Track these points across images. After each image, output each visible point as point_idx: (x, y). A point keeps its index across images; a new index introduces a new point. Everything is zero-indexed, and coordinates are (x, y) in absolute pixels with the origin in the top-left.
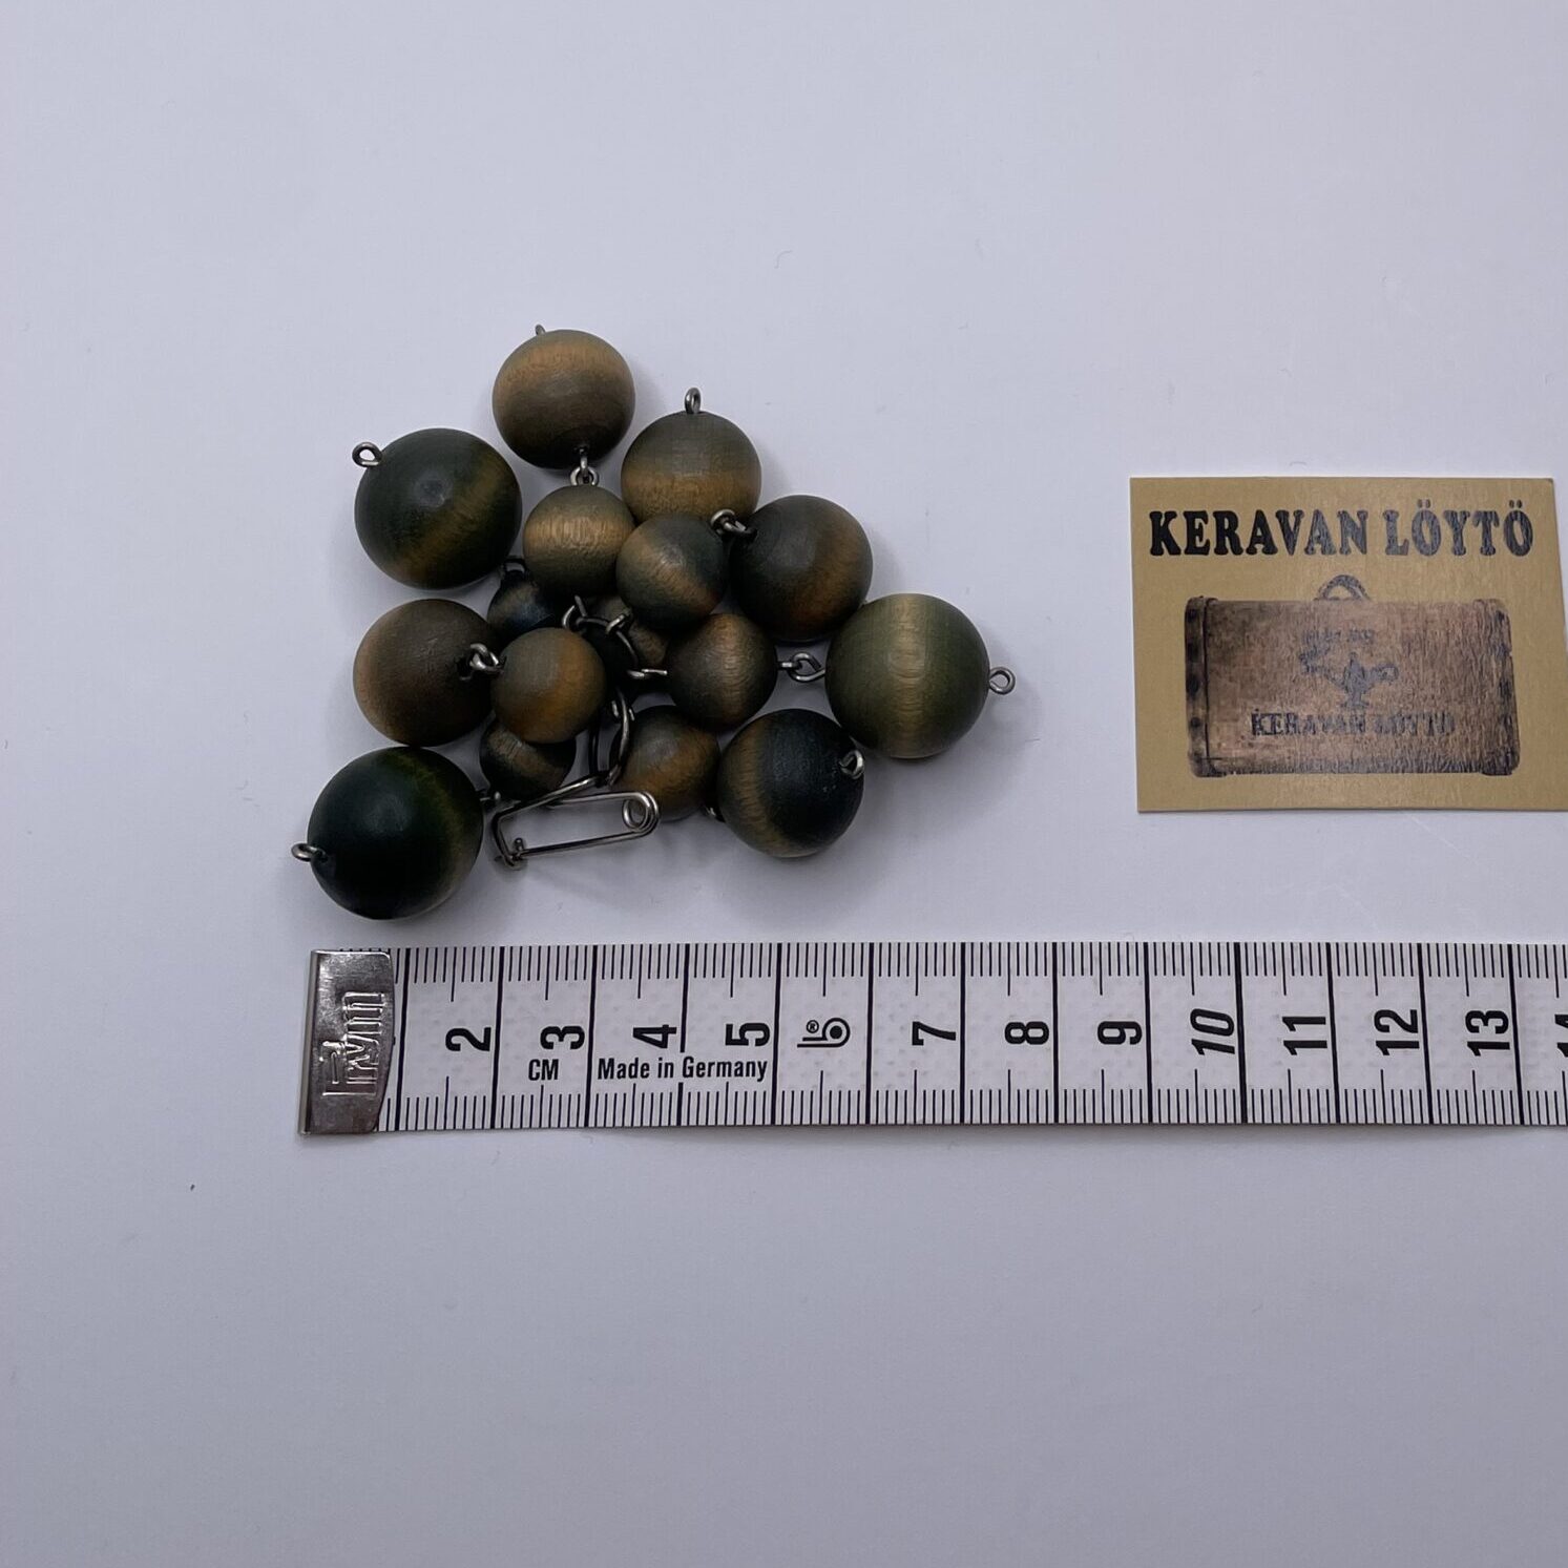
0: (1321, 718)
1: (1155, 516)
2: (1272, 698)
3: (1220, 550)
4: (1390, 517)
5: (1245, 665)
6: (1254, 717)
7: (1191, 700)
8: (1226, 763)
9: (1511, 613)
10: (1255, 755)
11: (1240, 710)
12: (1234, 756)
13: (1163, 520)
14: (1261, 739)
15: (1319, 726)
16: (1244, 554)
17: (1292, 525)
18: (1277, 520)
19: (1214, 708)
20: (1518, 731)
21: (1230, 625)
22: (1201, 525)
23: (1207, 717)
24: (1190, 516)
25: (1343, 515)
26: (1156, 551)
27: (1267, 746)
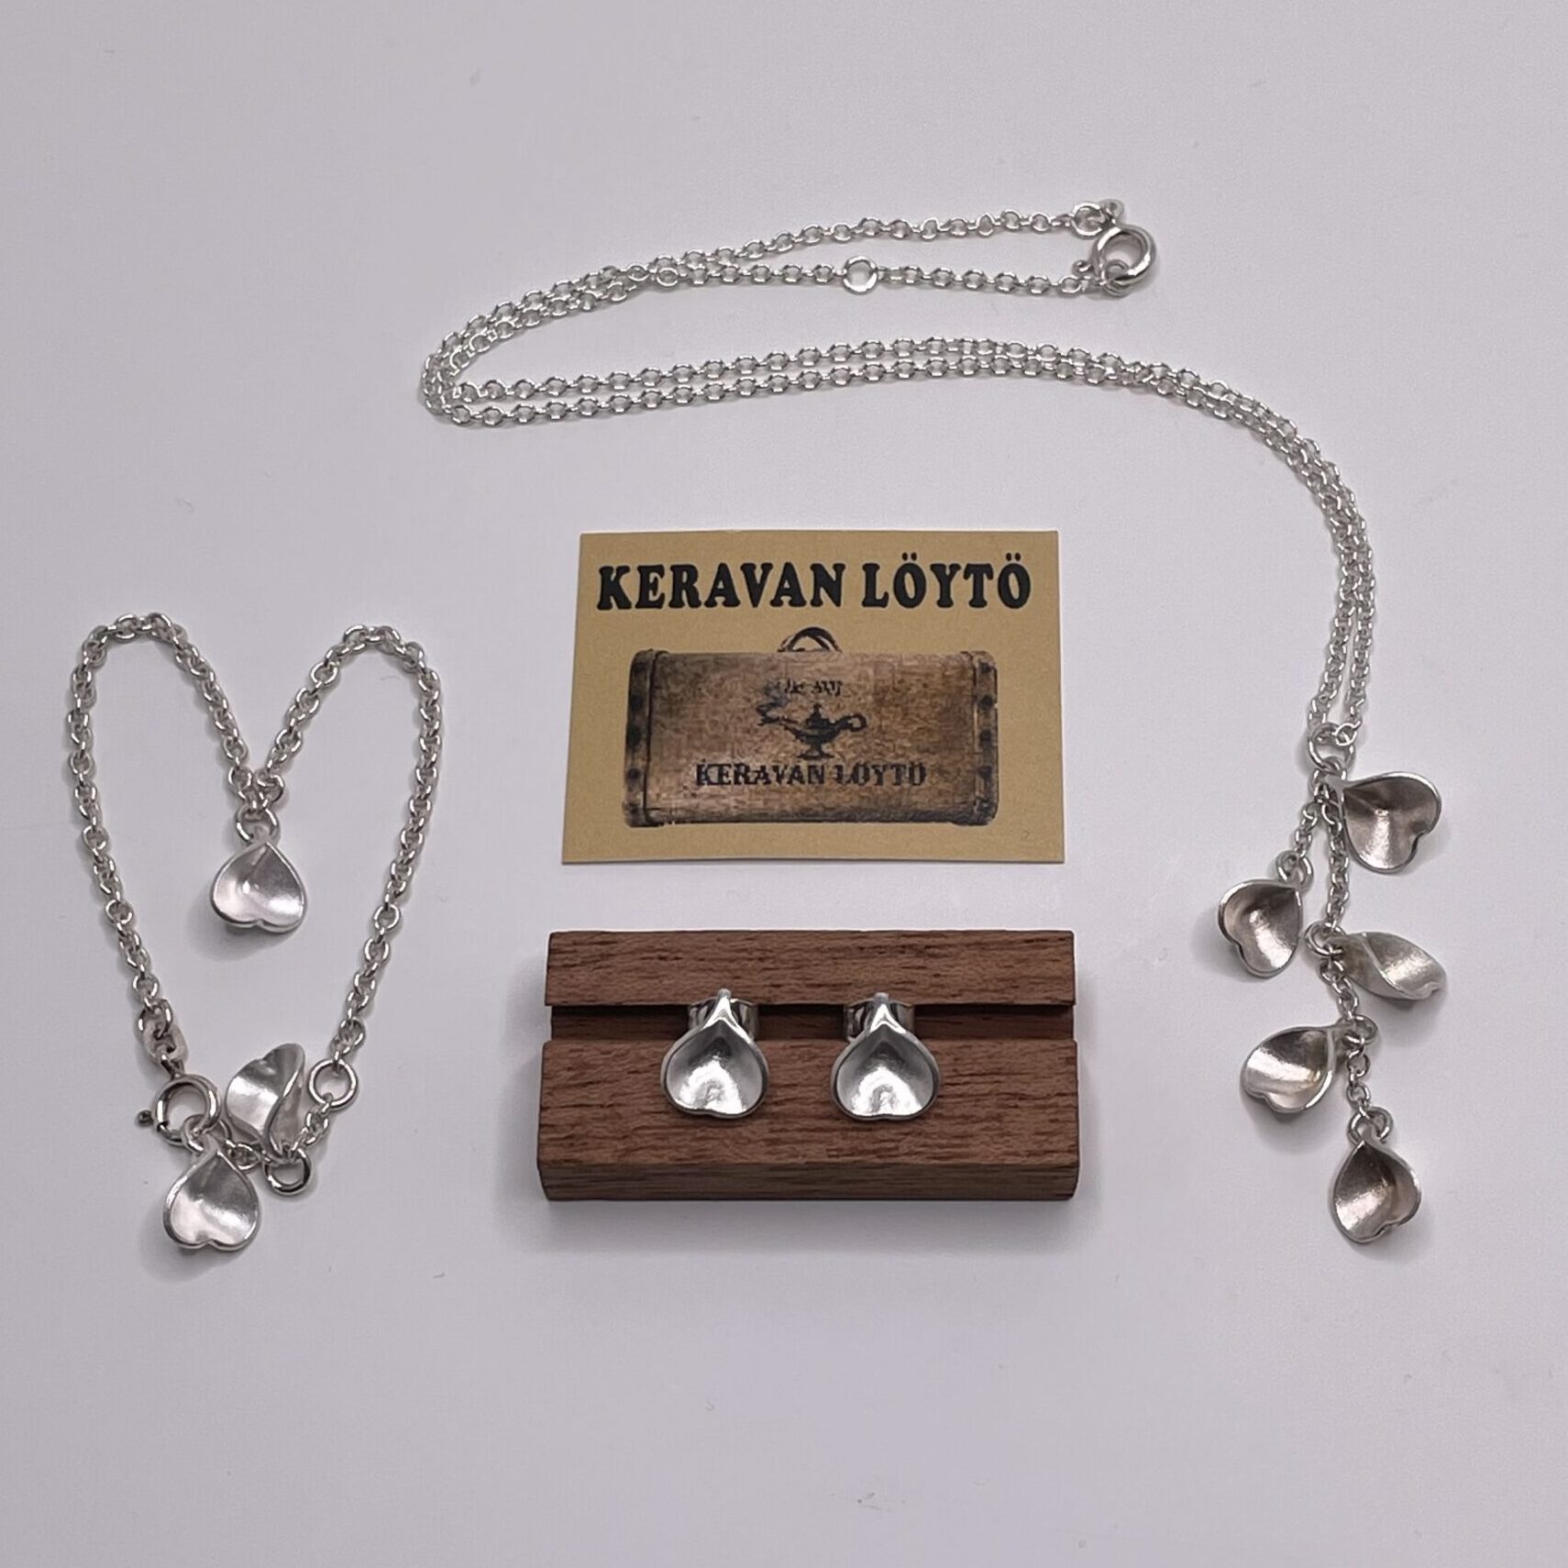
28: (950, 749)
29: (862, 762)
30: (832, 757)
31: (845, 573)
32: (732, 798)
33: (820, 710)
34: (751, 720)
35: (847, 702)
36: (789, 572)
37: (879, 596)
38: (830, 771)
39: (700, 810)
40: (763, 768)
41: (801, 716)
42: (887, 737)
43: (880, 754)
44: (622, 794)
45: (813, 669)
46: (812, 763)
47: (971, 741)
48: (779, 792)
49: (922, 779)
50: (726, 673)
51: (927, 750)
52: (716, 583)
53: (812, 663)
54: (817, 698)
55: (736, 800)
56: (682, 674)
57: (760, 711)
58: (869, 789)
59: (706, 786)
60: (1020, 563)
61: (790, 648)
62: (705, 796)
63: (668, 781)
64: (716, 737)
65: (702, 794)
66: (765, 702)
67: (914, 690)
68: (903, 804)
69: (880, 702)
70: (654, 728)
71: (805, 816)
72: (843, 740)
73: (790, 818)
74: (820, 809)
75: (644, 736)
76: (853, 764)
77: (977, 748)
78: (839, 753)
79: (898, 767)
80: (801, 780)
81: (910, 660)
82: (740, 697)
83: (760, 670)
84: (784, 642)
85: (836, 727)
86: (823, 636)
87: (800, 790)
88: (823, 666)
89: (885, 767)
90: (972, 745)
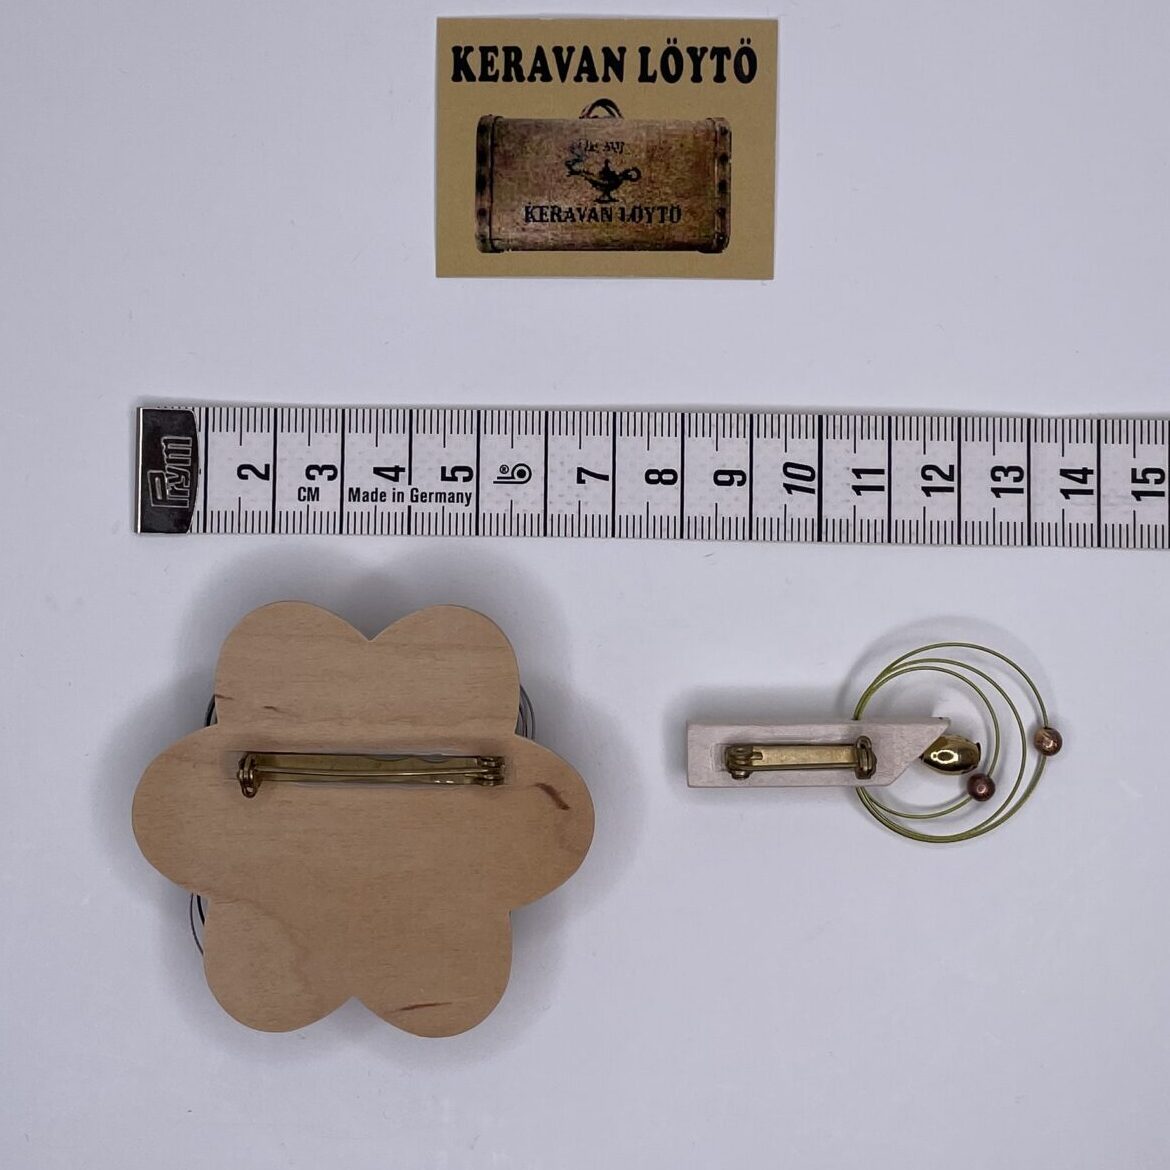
0: (579, 210)
1: (456, 50)
2: (542, 195)
3: (507, 78)
4: (645, 52)
5: (523, 168)
6: (527, 208)
7: (479, 195)
8: (504, 243)
9: (733, 127)
10: (526, 237)
11: (516, 203)
12: (510, 237)
13: (462, 53)
14: (531, 224)
15: (577, 217)
16: (526, 81)
17: (565, 58)
18: (553, 54)
19: (496, 201)
20: (730, 220)
21: (512, 138)
22: (492, 57)
23: (491, 208)
24: (484, 50)
25: (607, 51)
26: (456, 78)
27: (536, 230)
28: (699, 195)
29: (638, 205)
31: (626, 54)
32: (550, 232)
33: (609, 165)
34: (561, 172)
35: (627, 158)
36: (586, 52)
37: (650, 73)
38: (616, 212)
39: (528, 241)
40: (570, 209)
41: (596, 170)
42: (655, 186)
43: (650, 198)
44: (475, 226)
45: (604, 131)
46: (604, 205)
47: (712, 188)
48: (582, 228)
49: (679, 218)
50: (543, 135)
51: (682, 197)
52: (535, 63)
53: (604, 127)
55: (553, 234)
56: (513, 135)
57: (568, 165)
58: (643, 226)
60: (749, 46)
61: (588, 115)
62: (531, 230)
63: (506, 218)
64: (537, 185)
65: (529, 229)
66: (570, 159)
67: (674, 148)
68: (666, 237)
69: (651, 158)
70: (495, 177)
71: (600, 246)
72: (625, 188)
73: (589, 248)
74: (609, 241)
75: (488, 183)
76: (632, 206)
77: (717, 195)
78: (623, 198)
79: (663, 209)
80: (596, 218)
81: (670, 124)
82: (553, 155)
83: (568, 133)
84: (584, 110)
85: (621, 178)
86: (612, 106)
87: (595, 226)
88: (610, 130)
89: (653, 208)
90: (712, 192)
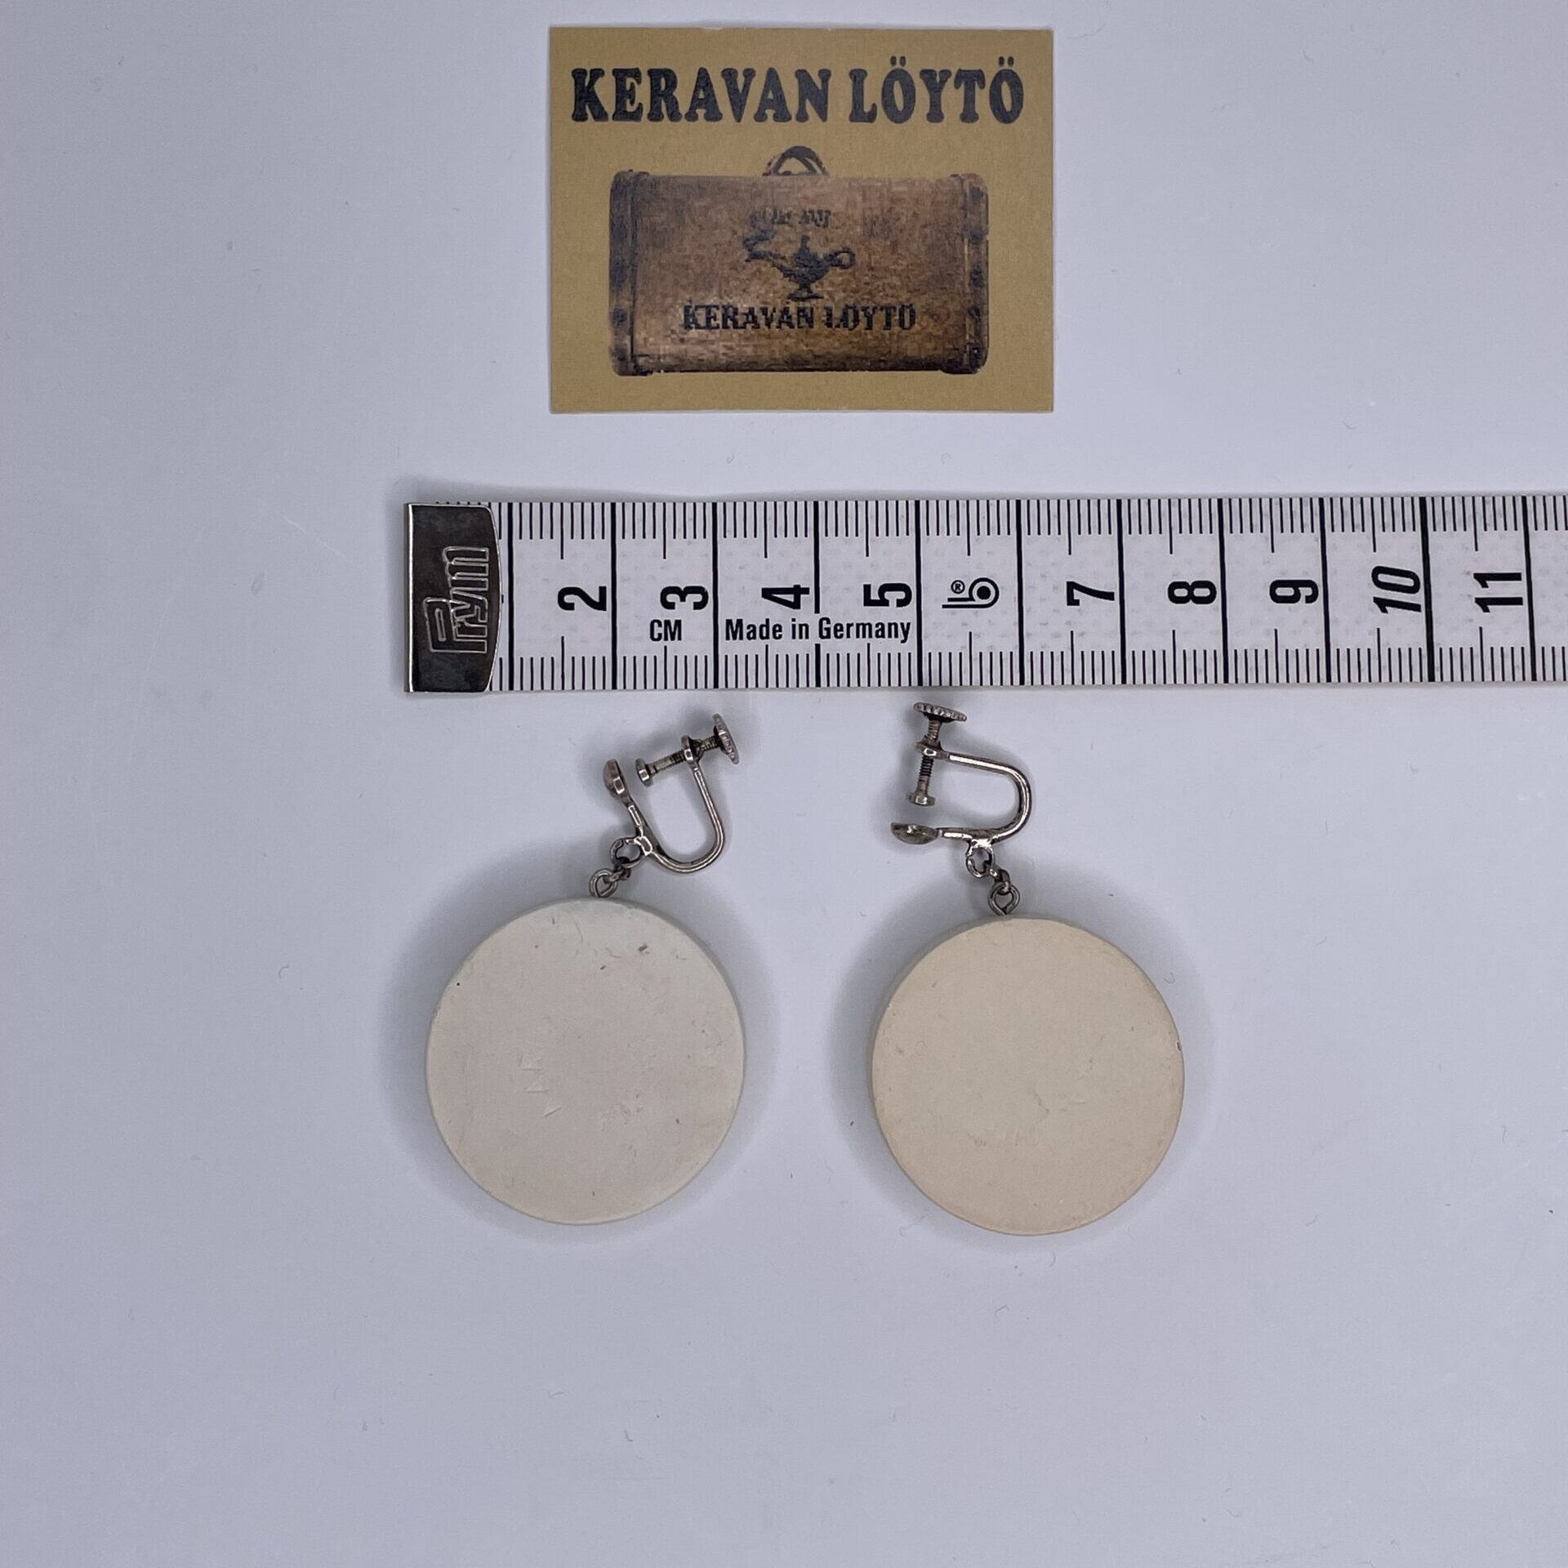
0: (764, 311)
1: (578, 74)
2: (709, 289)
3: (655, 116)
4: (858, 76)
5: (680, 249)
6: (686, 309)
7: (615, 288)
8: (651, 361)
9: (991, 188)
10: (686, 351)
11: (669, 300)
12: (662, 353)
13: (587, 79)
14: (694, 333)
15: (762, 321)
16: (683, 120)
17: (740, 87)
18: (723, 81)
19: (640, 299)
20: (988, 324)
21: (663, 204)
22: (632, 84)
23: (634, 306)
24: (620, 75)
25: (802, 75)
26: (579, 116)
27: (701, 342)
28: (943, 288)
29: (851, 304)
30: (822, 298)
31: (831, 81)
32: (721, 344)
33: (809, 244)
34: (737, 255)
35: (835, 234)
36: (772, 79)
37: (867, 109)
38: (820, 315)
39: (688, 357)
40: (751, 311)
41: (789, 251)
42: (876, 274)
43: (870, 293)
44: (607, 337)
45: (799, 195)
46: (801, 304)
47: (961, 279)
48: (769, 337)
49: (912, 322)
50: (707, 201)
51: (917, 291)
52: (696, 91)
53: (800, 189)
54: (806, 230)
55: (725, 346)
56: (665, 199)
58: (859, 334)
59: (694, 330)
60: (1013, 68)
61: (776, 170)
62: (694, 341)
63: (655, 324)
64: (702, 274)
65: (689, 340)
66: (753, 234)
67: (904, 220)
68: (893, 352)
69: (869, 234)
70: (638, 263)
71: (796, 364)
72: (832, 278)
73: (782, 367)
74: (810, 356)
75: (628, 272)
76: (842, 306)
77: (968, 290)
78: (829, 293)
79: (888, 310)
80: (789, 323)
81: (898, 184)
82: (726, 228)
83: (746, 197)
84: (769, 164)
86: (811, 158)
87: (788, 335)
88: (810, 193)
89: (874, 309)
90: (962, 284)
